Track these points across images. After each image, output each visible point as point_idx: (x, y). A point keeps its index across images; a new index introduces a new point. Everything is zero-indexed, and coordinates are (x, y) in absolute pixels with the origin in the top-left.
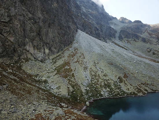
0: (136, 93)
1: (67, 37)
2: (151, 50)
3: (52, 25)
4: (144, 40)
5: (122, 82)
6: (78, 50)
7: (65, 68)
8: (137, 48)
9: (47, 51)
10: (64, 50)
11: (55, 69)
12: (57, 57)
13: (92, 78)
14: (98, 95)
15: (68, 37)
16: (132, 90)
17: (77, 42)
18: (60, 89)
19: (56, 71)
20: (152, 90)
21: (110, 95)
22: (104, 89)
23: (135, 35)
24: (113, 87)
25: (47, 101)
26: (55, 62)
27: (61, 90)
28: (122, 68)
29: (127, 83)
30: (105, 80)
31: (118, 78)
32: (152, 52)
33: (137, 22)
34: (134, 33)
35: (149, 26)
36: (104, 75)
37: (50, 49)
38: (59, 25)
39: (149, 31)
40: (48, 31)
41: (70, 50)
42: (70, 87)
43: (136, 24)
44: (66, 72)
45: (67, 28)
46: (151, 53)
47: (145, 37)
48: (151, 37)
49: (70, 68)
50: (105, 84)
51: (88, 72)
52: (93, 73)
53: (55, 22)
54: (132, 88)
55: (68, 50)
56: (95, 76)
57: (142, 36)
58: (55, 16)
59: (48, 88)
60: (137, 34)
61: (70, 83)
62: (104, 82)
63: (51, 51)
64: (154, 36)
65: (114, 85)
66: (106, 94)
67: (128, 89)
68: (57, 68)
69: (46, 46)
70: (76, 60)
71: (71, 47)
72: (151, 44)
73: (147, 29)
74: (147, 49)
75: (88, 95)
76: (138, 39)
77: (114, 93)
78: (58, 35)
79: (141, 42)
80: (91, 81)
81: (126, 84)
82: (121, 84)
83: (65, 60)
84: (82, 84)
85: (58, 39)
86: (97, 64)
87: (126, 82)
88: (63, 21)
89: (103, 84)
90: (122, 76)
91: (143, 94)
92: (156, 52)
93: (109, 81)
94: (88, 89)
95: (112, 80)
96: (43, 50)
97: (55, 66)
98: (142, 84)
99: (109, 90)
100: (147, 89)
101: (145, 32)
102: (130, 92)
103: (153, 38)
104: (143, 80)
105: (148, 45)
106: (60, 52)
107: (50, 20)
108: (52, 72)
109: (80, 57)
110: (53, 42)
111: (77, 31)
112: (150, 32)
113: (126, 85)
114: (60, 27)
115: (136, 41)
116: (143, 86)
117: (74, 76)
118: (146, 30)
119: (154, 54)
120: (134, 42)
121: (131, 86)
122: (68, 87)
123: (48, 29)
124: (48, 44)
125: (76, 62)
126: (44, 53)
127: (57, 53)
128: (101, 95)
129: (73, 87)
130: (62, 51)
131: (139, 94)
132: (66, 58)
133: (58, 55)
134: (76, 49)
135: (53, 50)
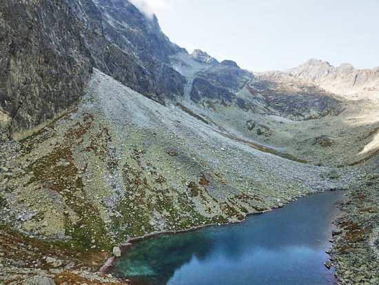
0: (225, 216)
1: (64, 84)
2: (254, 126)
3: (23, 50)
4: (242, 104)
5: (196, 195)
6: (93, 120)
7: (58, 164)
8: (228, 120)
9: (5, 118)
10: (55, 117)
11: (30, 168)
12: (35, 134)
13: (128, 189)
14: (143, 228)
15: (68, 86)
16: (216, 211)
17: (91, 100)
18: (42, 219)
19: (32, 172)
20: (256, 209)
21: (171, 225)
22: (157, 214)
23: (224, 91)
24: (177, 207)
26: (29, 150)
27: (46, 222)
28: (196, 164)
29: (208, 197)
30: (160, 191)
31: (189, 186)
32: (256, 128)
33: (228, 64)
34: (221, 87)
35: (251, 75)
36: (157, 181)
37: (13, 114)
38: (41, 52)
39: (252, 85)
40: (9, 64)
41: (72, 117)
42: (71, 212)
43: (226, 67)
44: (59, 176)
45: (66, 63)
46: (254, 131)
47: (243, 97)
48: (254, 98)
49: (72, 164)
50: (159, 202)
51: (119, 174)
53: (31, 42)
54: (217, 206)
55: (66, 119)
56: (137, 183)
57: (237, 94)
60: (228, 90)
62: (158, 196)
63: (19, 119)
64: (260, 96)
66: (162, 225)
67: (210, 209)
68: (35, 166)
69: (3, 105)
70: (86, 144)
71: (75, 111)
72: (254, 111)
73: (248, 80)
74: (248, 122)
75: (119, 230)
76: (231, 101)
77: (178, 220)
78: (39, 78)
79: (235, 108)
80: (127, 195)
81: (204, 198)
82: (194, 200)
83: (57, 144)
85: (37, 88)
86: (140, 155)
87: (205, 195)
88: (53, 43)
89: (154, 201)
90: (196, 180)
91: (239, 219)
92: (263, 130)
93: (167, 194)
95: (176, 191)
97: (27, 160)
98: (236, 197)
99: (168, 214)
100: (247, 207)
101: (244, 86)
102: (213, 215)
103: (259, 99)
104: (240, 188)
105: (248, 115)
106: (43, 121)
107: (14, 35)
108: (21, 175)
109: (99, 136)
110: (23, 94)
111: (91, 72)
112: (253, 87)
113: (204, 201)
114: (45, 57)
115: (226, 105)
116: (239, 202)
118: (245, 83)
119: (259, 133)
120: (222, 106)
121: (215, 203)
122: (66, 212)
125: (88, 149)
127: (36, 125)
128: (150, 228)
129: (79, 212)
130: (48, 120)
131: (230, 220)
133: (36, 130)
134: (88, 116)
135: (23, 116)
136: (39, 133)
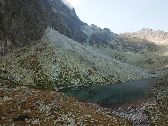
0: (104, 82)
1: (35, 30)
2: (118, 56)
3: (17, 15)
4: (112, 47)
5: (91, 74)
6: (46, 45)
7: (31, 60)
8: (106, 53)
9: (9, 43)
10: (30, 44)
11: (19, 61)
12: (22, 50)
13: (62, 71)
14: (68, 84)
16: (100, 80)
17: (46, 38)
18: (24, 78)
19: (20, 63)
20: (118, 81)
21: (80, 84)
22: (74, 80)
23: (104, 41)
24: (83, 77)
25: (7, 87)
26: (19, 56)
27: (26, 79)
28: (91, 63)
29: (97, 75)
30: (75, 72)
31: (88, 71)
34: (103, 39)
35: (116, 35)
36: (74, 68)
37: (13, 41)
38: (25, 16)
39: (117, 39)
40: (11, 20)
41: (38, 44)
42: (37, 76)
43: (105, 31)
44: (32, 64)
45: (36, 22)
46: (118, 58)
47: (113, 44)
48: (118, 44)
49: (37, 61)
50: (75, 75)
51: (58, 66)
52: (63, 66)
53: (21, 12)
55: (35, 45)
56: (65, 69)
57: (110, 43)
58: (21, 6)
59: (9, 77)
60: (106, 41)
61: (37, 73)
62: (75, 74)
63: (15, 43)
64: (120, 43)
65: (84, 76)
66: (76, 84)
67: (97, 79)
68: (21, 61)
69: (9, 37)
70: (44, 54)
71: (39, 42)
72: (118, 50)
74: (115, 54)
75: (57, 84)
76: (107, 45)
77: (83, 82)
78: (24, 27)
79: (109, 48)
80: (61, 73)
81: (95, 75)
82: (91, 76)
83: (31, 53)
84: (51, 76)
85: (23, 31)
86: (67, 59)
87: (95, 74)
88: (30, 13)
89: (73, 75)
90: (92, 69)
91: (110, 83)
92: (122, 58)
93: (79, 73)
94: (57, 79)
95: (82, 72)
96: (3, 42)
97: (18, 59)
98: (109, 76)
99: (79, 80)
100: (114, 80)
102: (99, 81)
103: (120, 45)
104: (111, 74)
105: (115, 51)
106: (25, 45)
107: (14, 8)
108: (15, 64)
109: (49, 51)
110: (17, 33)
111: (46, 27)
112: (117, 40)
113: (95, 76)
114: (27, 18)
115: (105, 47)
116: (111, 78)
117: (42, 68)
118: (114, 38)
119: (120, 59)
120: (103, 47)
121: (100, 77)
122: (34, 76)
123: (12, 18)
124: (11, 35)
125: (44, 56)
126: (6, 45)
127: (22, 47)
128: (71, 84)
129: (40, 77)
130: (28, 45)
131: (106, 83)
132: (33, 52)
134: (45, 44)
135: (17, 42)
136: (24, 50)
